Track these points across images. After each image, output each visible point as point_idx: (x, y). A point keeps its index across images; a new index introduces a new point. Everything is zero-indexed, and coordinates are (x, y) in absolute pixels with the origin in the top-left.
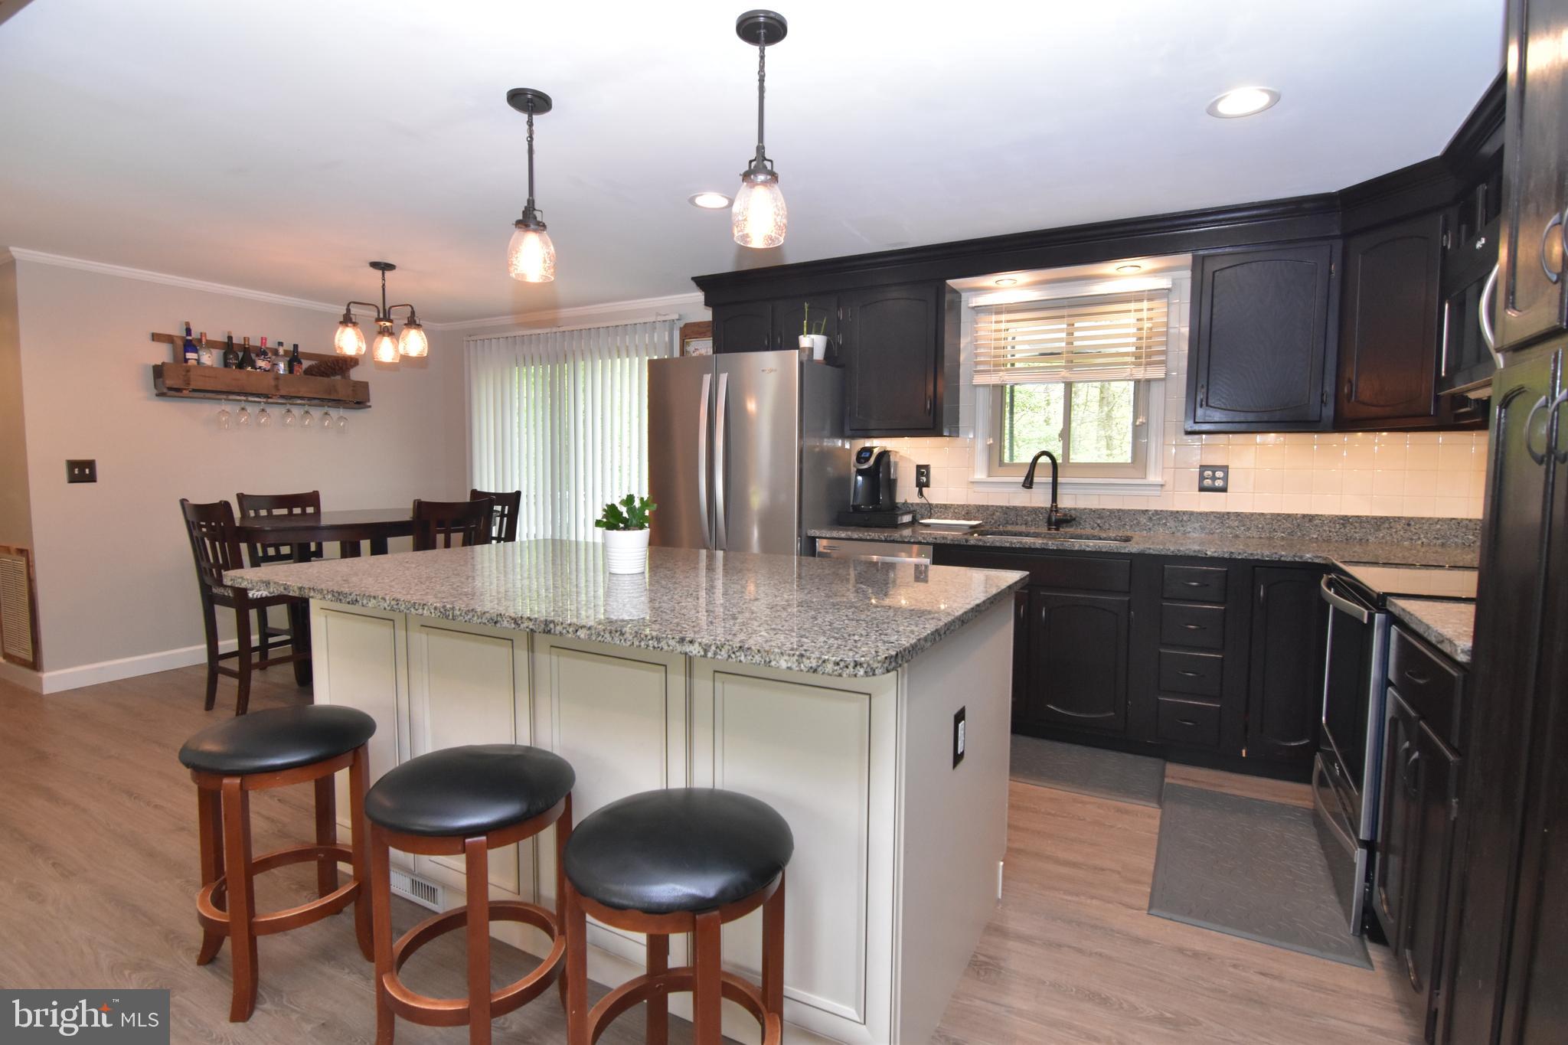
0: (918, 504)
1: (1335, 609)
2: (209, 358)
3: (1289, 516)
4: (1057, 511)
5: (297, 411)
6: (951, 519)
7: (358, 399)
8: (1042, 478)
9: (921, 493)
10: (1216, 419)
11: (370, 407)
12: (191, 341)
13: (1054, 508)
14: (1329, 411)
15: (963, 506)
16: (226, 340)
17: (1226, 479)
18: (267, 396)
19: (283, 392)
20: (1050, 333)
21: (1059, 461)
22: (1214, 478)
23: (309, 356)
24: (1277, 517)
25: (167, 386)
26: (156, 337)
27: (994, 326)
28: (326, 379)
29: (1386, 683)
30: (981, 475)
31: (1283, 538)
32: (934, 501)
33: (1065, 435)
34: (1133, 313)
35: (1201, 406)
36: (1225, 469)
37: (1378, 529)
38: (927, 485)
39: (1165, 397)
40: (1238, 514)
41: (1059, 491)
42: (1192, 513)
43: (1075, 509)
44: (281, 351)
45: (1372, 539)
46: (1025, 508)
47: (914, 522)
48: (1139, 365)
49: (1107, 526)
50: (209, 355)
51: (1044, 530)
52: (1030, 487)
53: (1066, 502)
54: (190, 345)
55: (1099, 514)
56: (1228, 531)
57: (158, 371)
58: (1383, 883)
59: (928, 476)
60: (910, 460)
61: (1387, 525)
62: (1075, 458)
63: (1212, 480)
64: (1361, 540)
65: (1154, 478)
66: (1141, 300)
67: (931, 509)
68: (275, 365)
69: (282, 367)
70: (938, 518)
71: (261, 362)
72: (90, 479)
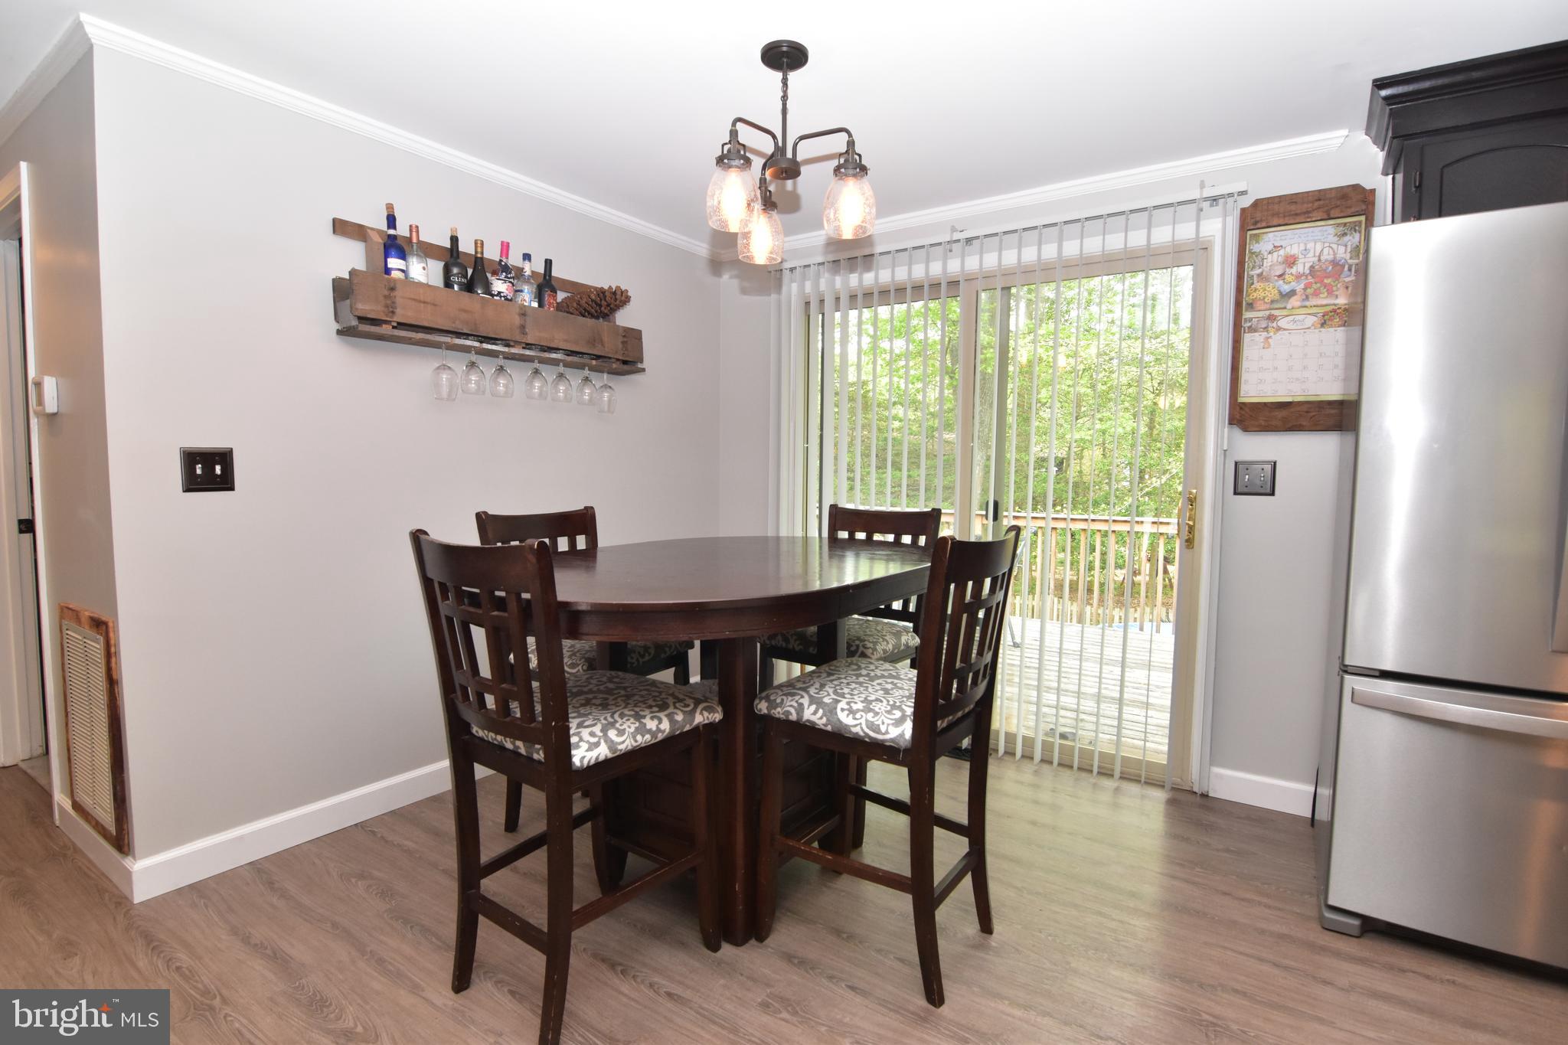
2: (423, 271)
11: (643, 370)
12: (395, 238)
16: (449, 244)
18: (505, 345)
19: (532, 341)
23: (568, 285)
25: (357, 314)
26: (341, 227)
28: (590, 322)
44: (527, 272)
50: (424, 265)
54: (395, 246)
57: (342, 290)
68: (517, 292)
69: (528, 295)
71: (499, 286)
72: (226, 483)
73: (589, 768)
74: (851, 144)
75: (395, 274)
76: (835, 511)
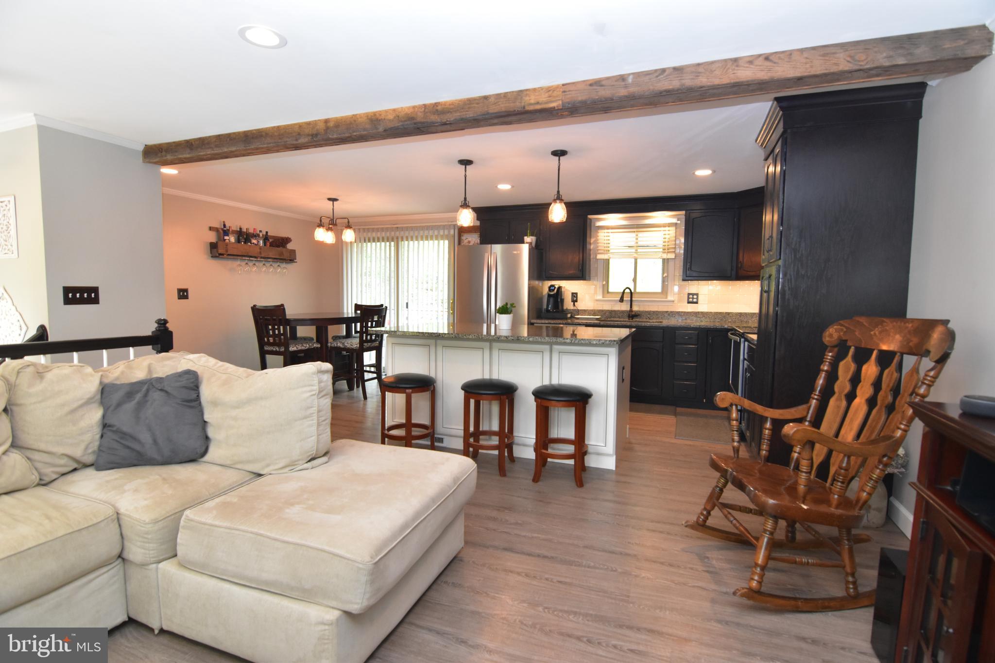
0: (572, 310)
1: (734, 341)
2: (232, 239)
3: (721, 313)
4: (632, 312)
5: (268, 265)
6: (587, 315)
7: (290, 258)
8: (627, 298)
9: (574, 305)
10: (694, 275)
11: (296, 261)
12: (225, 230)
13: (631, 311)
14: (734, 273)
15: (592, 310)
16: (239, 230)
17: (697, 298)
18: (255, 257)
19: (263, 256)
20: (629, 238)
21: (633, 291)
22: (693, 298)
23: (272, 237)
24: (716, 313)
25: (217, 253)
26: (211, 229)
27: (606, 234)
28: (279, 248)
29: (744, 359)
30: (600, 297)
31: (719, 322)
32: (580, 308)
33: (635, 280)
34: (662, 232)
35: (689, 270)
36: (697, 295)
37: (752, 318)
38: (576, 301)
39: (675, 266)
40: (702, 313)
41: (633, 304)
42: (685, 312)
43: (639, 311)
44: (261, 235)
45: (750, 321)
46: (619, 311)
47: (572, 317)
48: (664, 253)
49: (652, 318)
50: (232, 237)
51: (627, 320)
52: (622, 302)
53: (635, 308)
54: (226, 232)
55: (649, 313)
56: (699, 319)
57: (212, 245)
58: (744, 420)
59: (577, 297)
60: (569, 291)
61: (755, 316)
62: (638, 290)
63: (693, 299)
64: (746, 322)
65: (670, 298)
66: (666, 227)
67: (578, 312)
68: (258, 242)
69: (261, 242)
70: (581, 315)
71: (254, 241)
72: (186, 297)
73: (293, 351)
74: (349, 222)
75: (227, 241)
76: (356, 305)
